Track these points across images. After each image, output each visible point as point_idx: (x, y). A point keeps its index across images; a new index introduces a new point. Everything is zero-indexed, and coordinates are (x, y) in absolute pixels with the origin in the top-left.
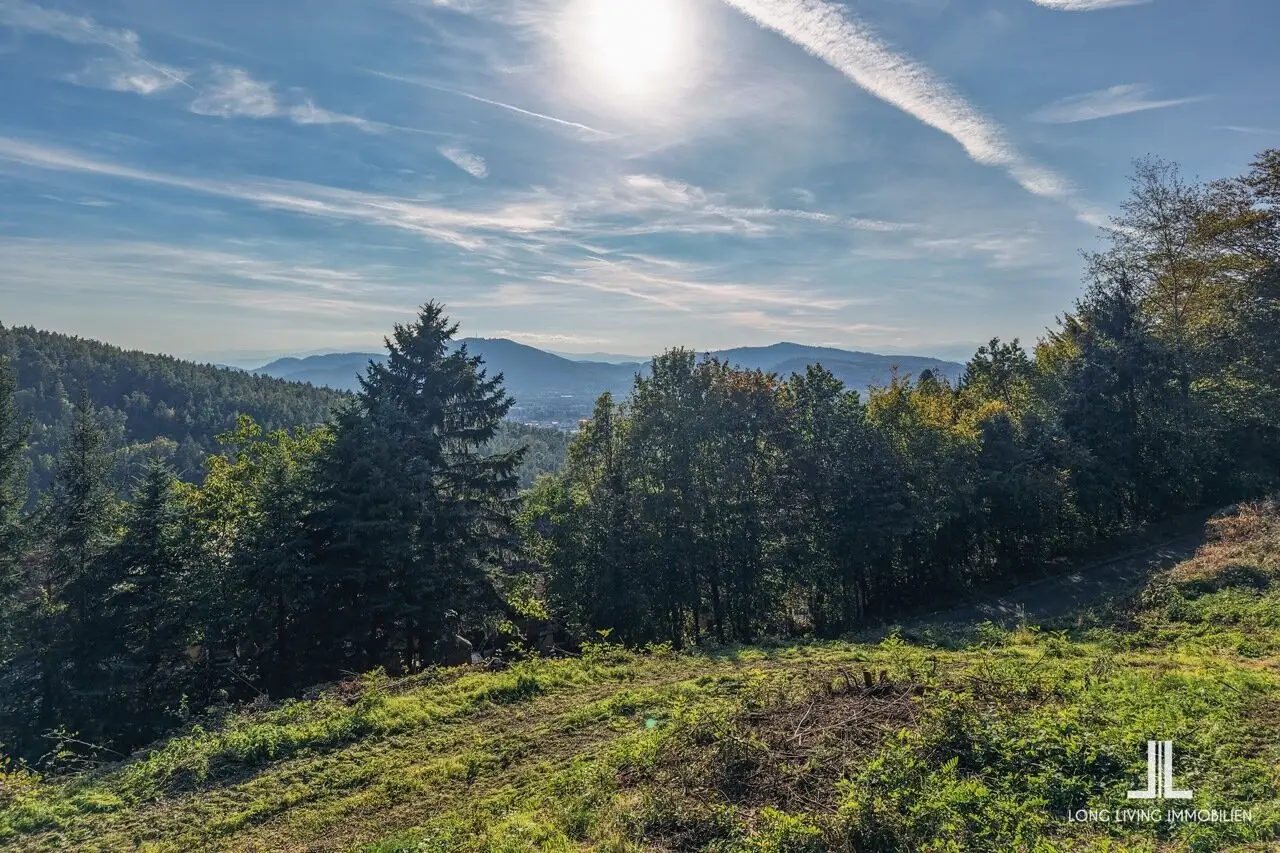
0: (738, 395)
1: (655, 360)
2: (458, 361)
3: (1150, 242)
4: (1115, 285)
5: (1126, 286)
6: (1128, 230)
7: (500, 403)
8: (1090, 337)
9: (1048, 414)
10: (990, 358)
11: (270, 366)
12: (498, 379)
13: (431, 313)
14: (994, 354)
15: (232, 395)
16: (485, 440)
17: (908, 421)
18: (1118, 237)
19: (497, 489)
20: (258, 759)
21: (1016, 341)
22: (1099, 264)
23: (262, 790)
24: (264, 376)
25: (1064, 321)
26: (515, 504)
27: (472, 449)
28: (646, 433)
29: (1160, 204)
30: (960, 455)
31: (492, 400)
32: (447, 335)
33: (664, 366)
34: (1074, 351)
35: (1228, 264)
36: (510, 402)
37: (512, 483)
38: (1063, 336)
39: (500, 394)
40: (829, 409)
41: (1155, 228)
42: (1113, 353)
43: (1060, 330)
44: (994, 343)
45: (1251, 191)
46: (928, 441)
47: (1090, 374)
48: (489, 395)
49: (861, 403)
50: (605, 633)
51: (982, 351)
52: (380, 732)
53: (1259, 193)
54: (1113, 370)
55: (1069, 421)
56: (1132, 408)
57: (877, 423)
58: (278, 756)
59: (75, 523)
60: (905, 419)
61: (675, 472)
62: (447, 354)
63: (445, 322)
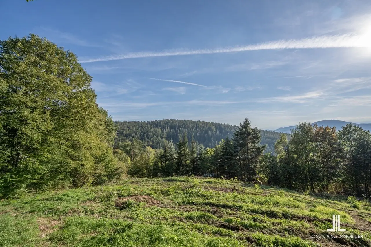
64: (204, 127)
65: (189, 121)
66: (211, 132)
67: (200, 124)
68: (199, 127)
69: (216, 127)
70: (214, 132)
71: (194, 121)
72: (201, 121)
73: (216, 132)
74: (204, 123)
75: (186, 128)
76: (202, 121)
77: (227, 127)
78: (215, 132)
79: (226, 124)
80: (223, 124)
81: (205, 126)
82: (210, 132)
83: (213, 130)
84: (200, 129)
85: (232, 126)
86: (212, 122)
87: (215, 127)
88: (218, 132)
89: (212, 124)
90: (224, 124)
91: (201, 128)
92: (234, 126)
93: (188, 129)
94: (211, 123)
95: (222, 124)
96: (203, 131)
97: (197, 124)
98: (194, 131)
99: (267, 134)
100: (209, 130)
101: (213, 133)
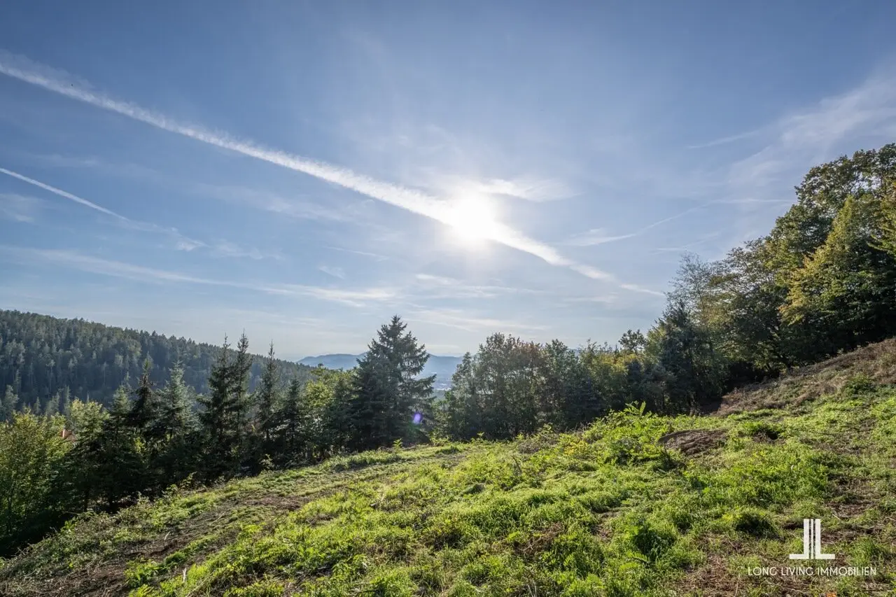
0: (524, 352)
1: (488, 338)
2: (408, 339)
3: (691, 287)
4: (678, 305)
5: (682, 305)
6: (681, 282)
7: (424, 356)
8: (669, 327)
9: (656, 361)
10: (628, 338)
11: (303, 360)
12: (422, 347)
13: (396, 320)
14: (630, 336)
15: (287, 372)
16: (419, 372)
17: (596, 362)
18: (677, 286)
19: (423, 393)
20: (364, 464)
21: (639, 331)
22: (671, 297)
23: (369, 471)
24: (301, 364)
25: (658, 321)
26: (431, 400)
27: (413, 377)
28: (485, 369)
29: (692, 271)
30: (619, 375)
31: (421, 356)
32: (402, 329)
33: (492, 341)
34: (663, 333)
35: (723, 297)
36: (428, 356)
37: (430, 390)
38: (659, 328)
39: (424, 353)
40: (562, 358)
41: (692, 282)
42: (680, 333)
43: (657, 326)
44: (629, 332)
45: (729, 265)
46: (605, 370)
47: (670, 342)
48: (418, 354)
49: (576, 356)
50: (481, 434)
51: (625, 335)
52: (403, 460)
53: (732, 266)
54: (680, 340)
55: (664, 362)
56: (690, 357)
57: (583, 364)
58: (370, 464)
59: (267, 400)
60: (594, 362)
61: (499, 385)
62: (402, 337)
63: (401, 324)
64: (99, 341)
65: (35, 315)
66: (124, 358)
67: (84, 331)
68: (80, 339)
69: (142, 342)
70: (135, 360)
71: (58, 318)
72: (90, 321)
73: (142, 358)
74: (98, 328)
75: (18, 341)
76: (93, 323)
77: (180, 346)
78: (137, 357)
79: (178, 339)
80: (168, 337)
81: (105, 340)
82: (121, 357)
83: (131, 353)
84: (82, 346)
85: (197, 343)
86: (129, 329)
87: (139, 343)
88: (149, 360)
89: (132, 334)
90: (173, 338)
91: (85, 344)
92: (200, 345)
93: (27, 344)
94: (126, 330)
95: (163, 337)
96: (95, 354)
97: (70, 332)
98: (54, 351)
99: (287, 368)
100: (119, 351)
101: (131, 363)
